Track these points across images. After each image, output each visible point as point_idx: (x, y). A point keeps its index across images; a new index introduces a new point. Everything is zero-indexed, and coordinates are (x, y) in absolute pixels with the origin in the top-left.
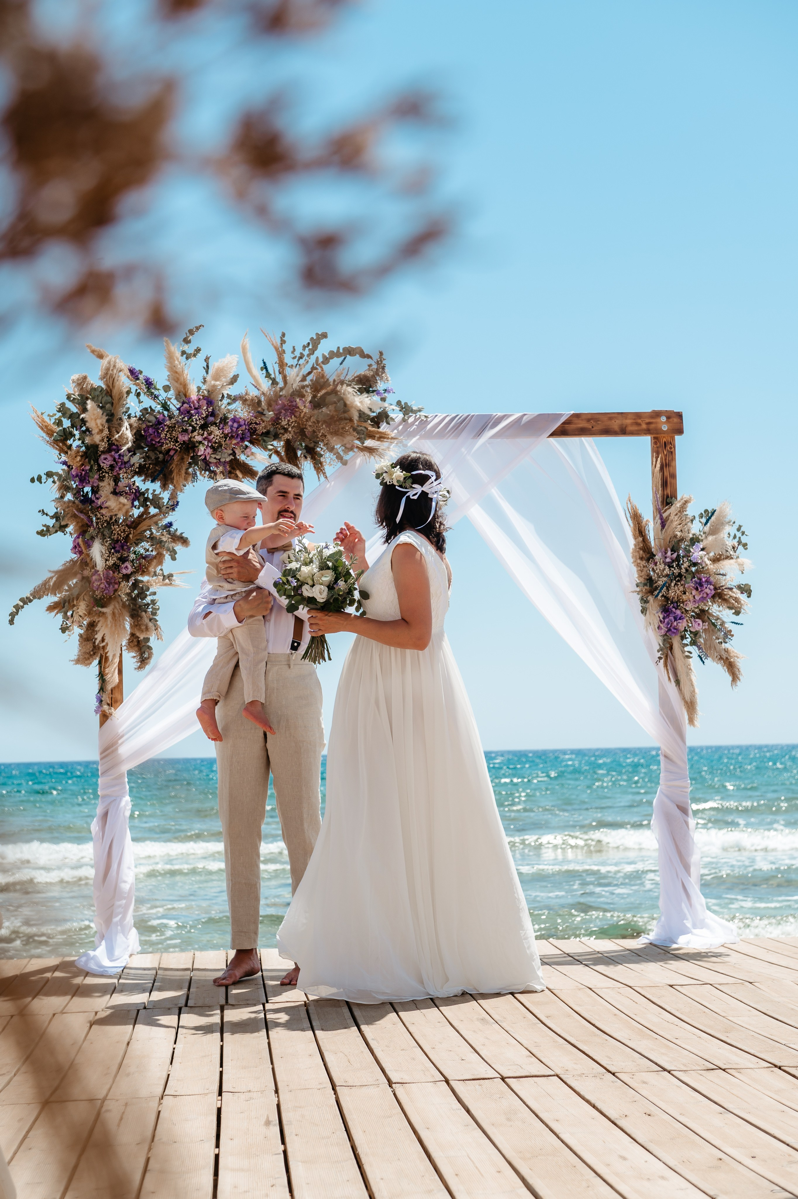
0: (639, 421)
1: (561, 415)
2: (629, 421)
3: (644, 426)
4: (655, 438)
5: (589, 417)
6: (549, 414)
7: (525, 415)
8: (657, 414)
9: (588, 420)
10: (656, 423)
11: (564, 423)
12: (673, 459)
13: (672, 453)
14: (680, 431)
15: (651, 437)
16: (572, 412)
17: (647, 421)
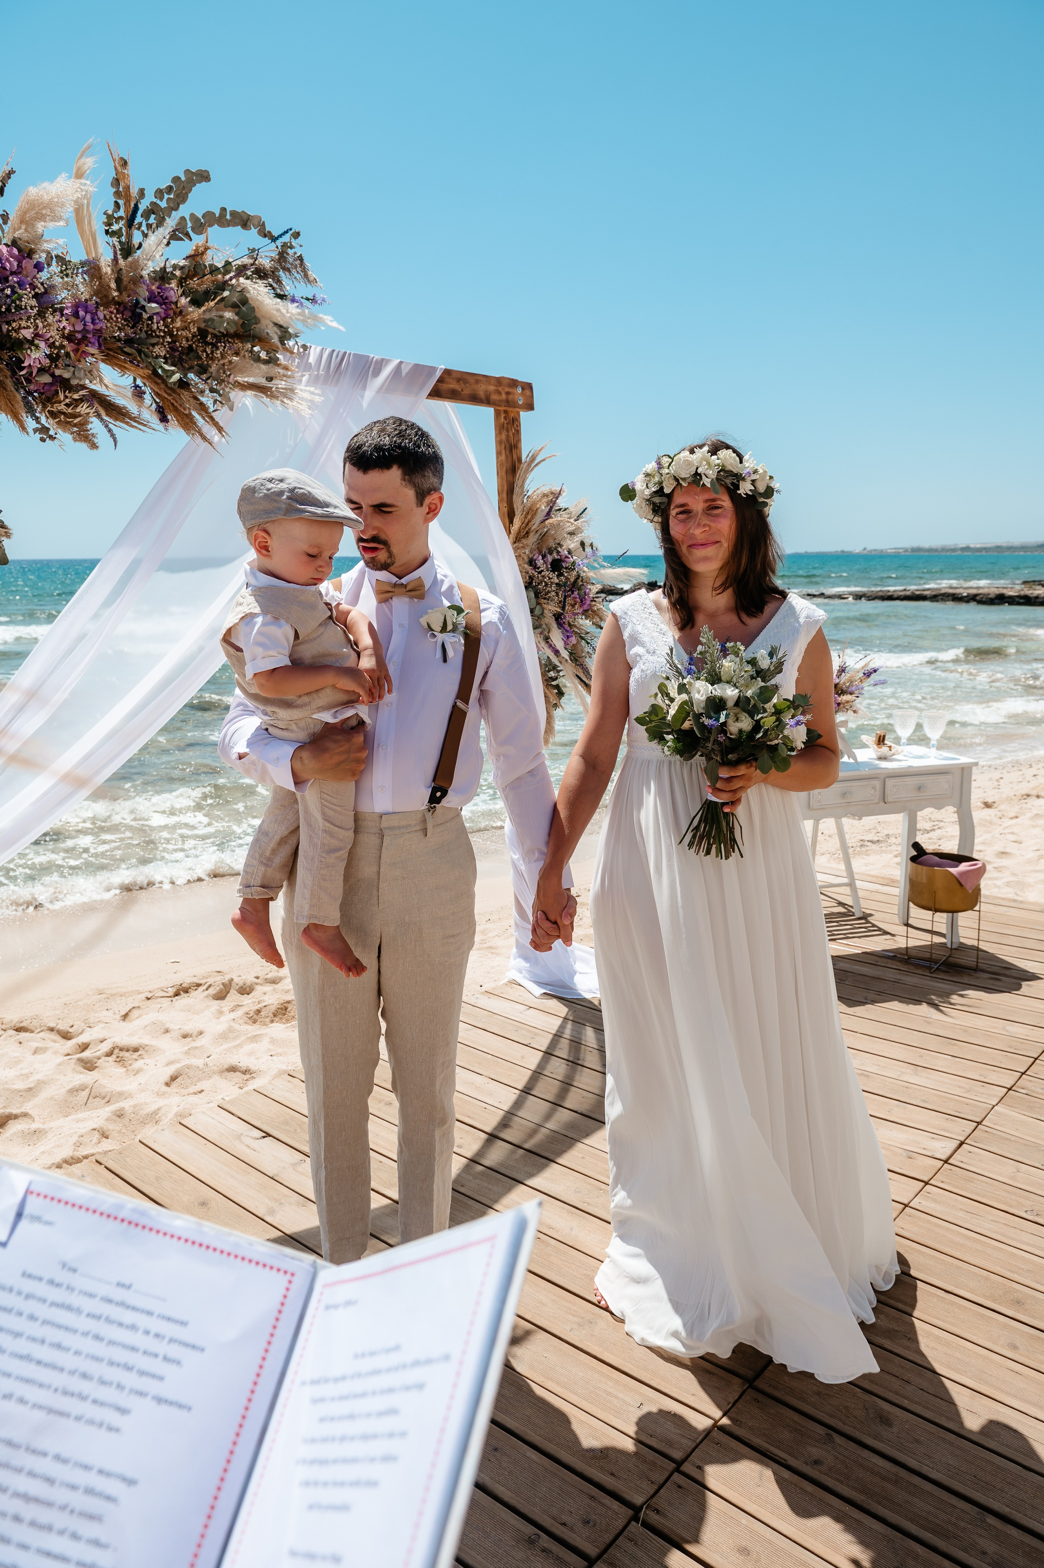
0: (500, 389)
1: (434, 369)
2: (492, 388)
3: (504, 396)
4: (506, 412)
5: (459, 376)
6: (423, 366)
7: (401, 363)
8: (514, 383)
9: (458, 380)
10: (513, 394)
11: (438, 381)
12: (519, 440)
13: (518, 432)
14: (530, 406)
15: (495, 410)
16: (443, 367)
17: (507, 390)
